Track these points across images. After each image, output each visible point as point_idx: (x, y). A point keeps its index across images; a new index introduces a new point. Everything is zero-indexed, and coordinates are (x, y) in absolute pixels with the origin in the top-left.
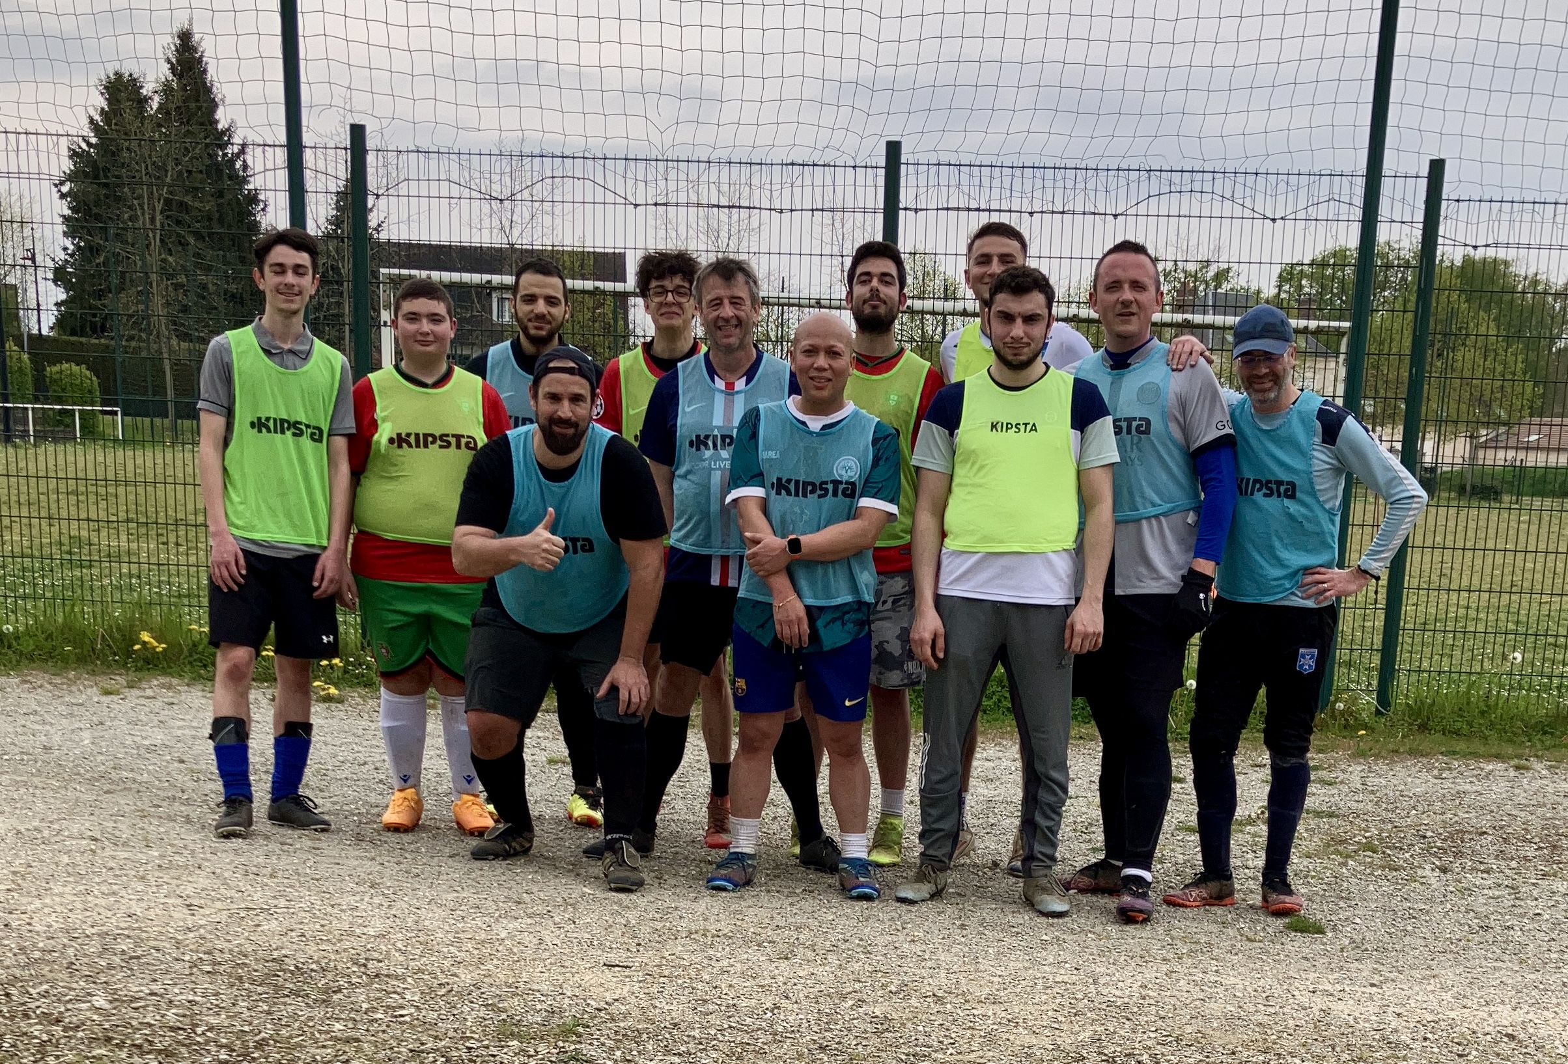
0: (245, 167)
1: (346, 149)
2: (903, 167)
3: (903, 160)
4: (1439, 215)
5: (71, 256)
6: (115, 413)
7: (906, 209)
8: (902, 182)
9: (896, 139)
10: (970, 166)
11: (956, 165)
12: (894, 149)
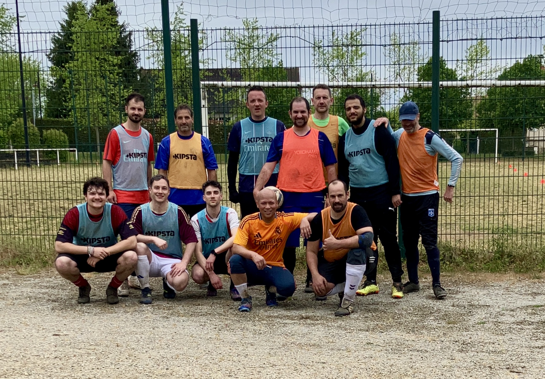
0: (130, 41)
1: (188, 30)
2: (441, 22)
3: (441, 19)
5: (54, 84)
6: (74, 151)
7: (443, 41)
8: (441, 29)
9: (437, 10)
10: (472, 20)
11: (465, 20)
12: (436, 14)
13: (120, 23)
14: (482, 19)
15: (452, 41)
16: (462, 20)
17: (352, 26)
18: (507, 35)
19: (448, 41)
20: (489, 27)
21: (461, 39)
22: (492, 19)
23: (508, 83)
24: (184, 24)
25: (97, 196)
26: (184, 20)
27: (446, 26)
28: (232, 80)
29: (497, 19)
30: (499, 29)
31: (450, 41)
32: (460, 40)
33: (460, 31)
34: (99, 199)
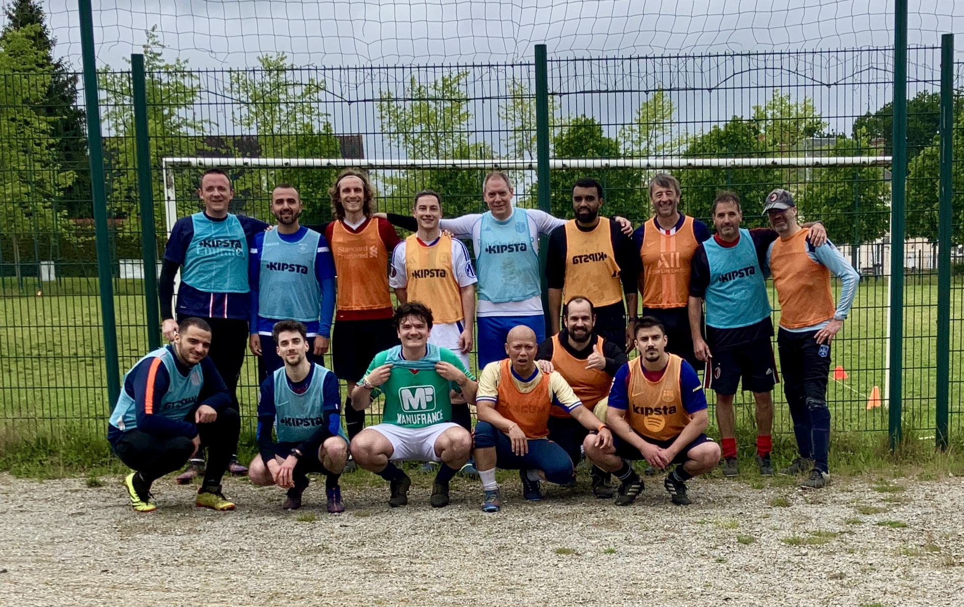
0: (73, 90)
2: (549, 64)
3: (548, 58)
4: (952, 75)
7: (553, 94)
8: (549, 74)
9: (542, 43)
10: (599, 59)
11: (588, 60)
12: (541, 50)
13: (55, 60)
14: (615, 59)
15: (568, 93)
16: (583, 60)
17: (403, 68)
18: (656, 84)
19: (561, 94)
20: (627, 71)
21: (582, 90)
22: (630, 59)
23: (698, 162)
24: (160, 61)
25: (413, 331)
26: (159, 55)
27: (558, 70)
28: (244, 156)
29: (639, 58)
30: (642, 75)
31: (564, 94)
32: (581, 92)
33: (580, 79)
34: (417, 335)
